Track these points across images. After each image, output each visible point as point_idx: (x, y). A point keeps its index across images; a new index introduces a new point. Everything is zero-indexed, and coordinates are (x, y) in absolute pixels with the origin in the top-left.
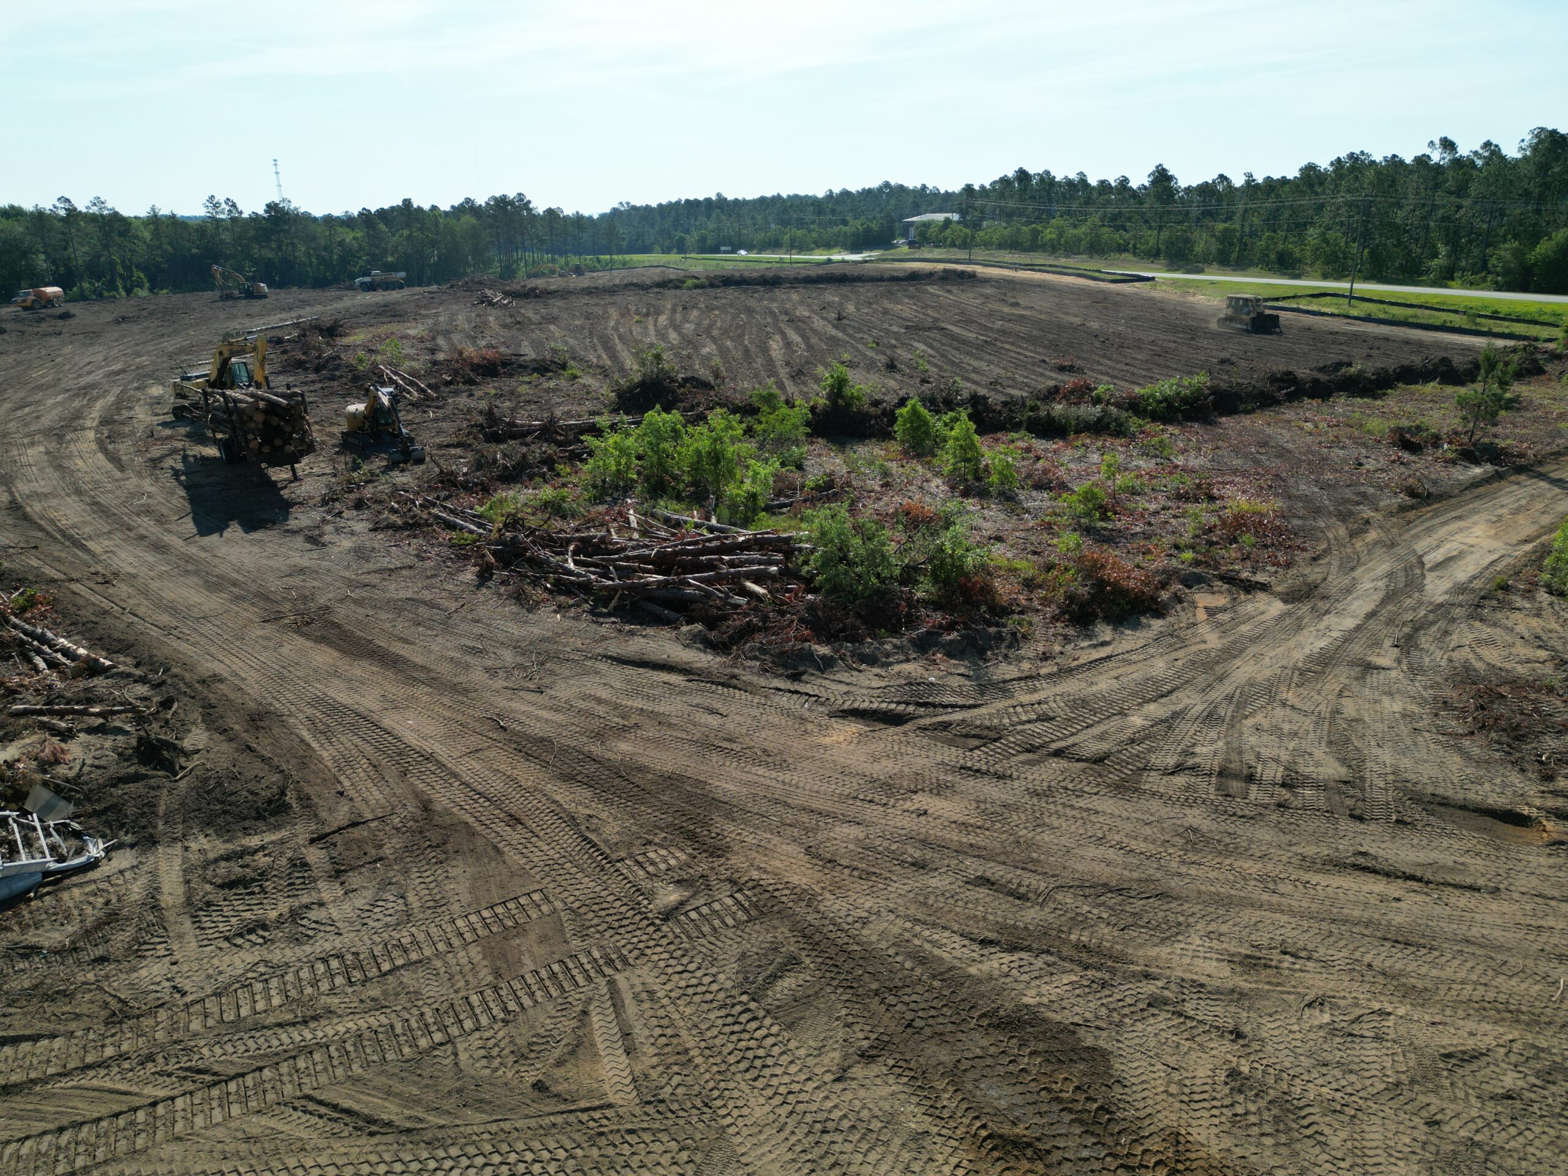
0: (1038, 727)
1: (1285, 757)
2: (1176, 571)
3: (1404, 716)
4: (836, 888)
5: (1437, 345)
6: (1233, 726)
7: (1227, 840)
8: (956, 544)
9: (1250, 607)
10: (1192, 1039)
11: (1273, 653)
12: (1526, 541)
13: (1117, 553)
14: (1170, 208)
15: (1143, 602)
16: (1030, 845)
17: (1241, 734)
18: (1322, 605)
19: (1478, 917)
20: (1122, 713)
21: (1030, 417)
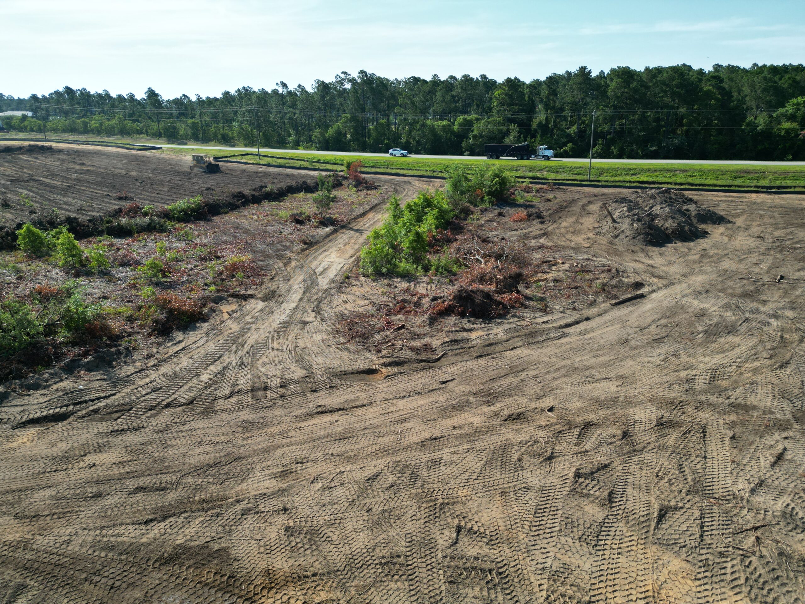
0: (153, 395)
1: (279, 373)
2: (208, 297)
3: (323, 341)
4: (43, 531)
5: (300, 176)
6: (253, 366)
7: (262, 421)
8: (77, 305)
9: (248, 307)
10: (266, 521)
11: (263, 327)
12: (351, 257)
13: (176, 293)
14: (161, 111)
15: (195, 316)
16: (162, 459)
17: (257, 368)
18: (280, 300)
19: (367, 417)
20: (197, 375)
21: (107, 227)
